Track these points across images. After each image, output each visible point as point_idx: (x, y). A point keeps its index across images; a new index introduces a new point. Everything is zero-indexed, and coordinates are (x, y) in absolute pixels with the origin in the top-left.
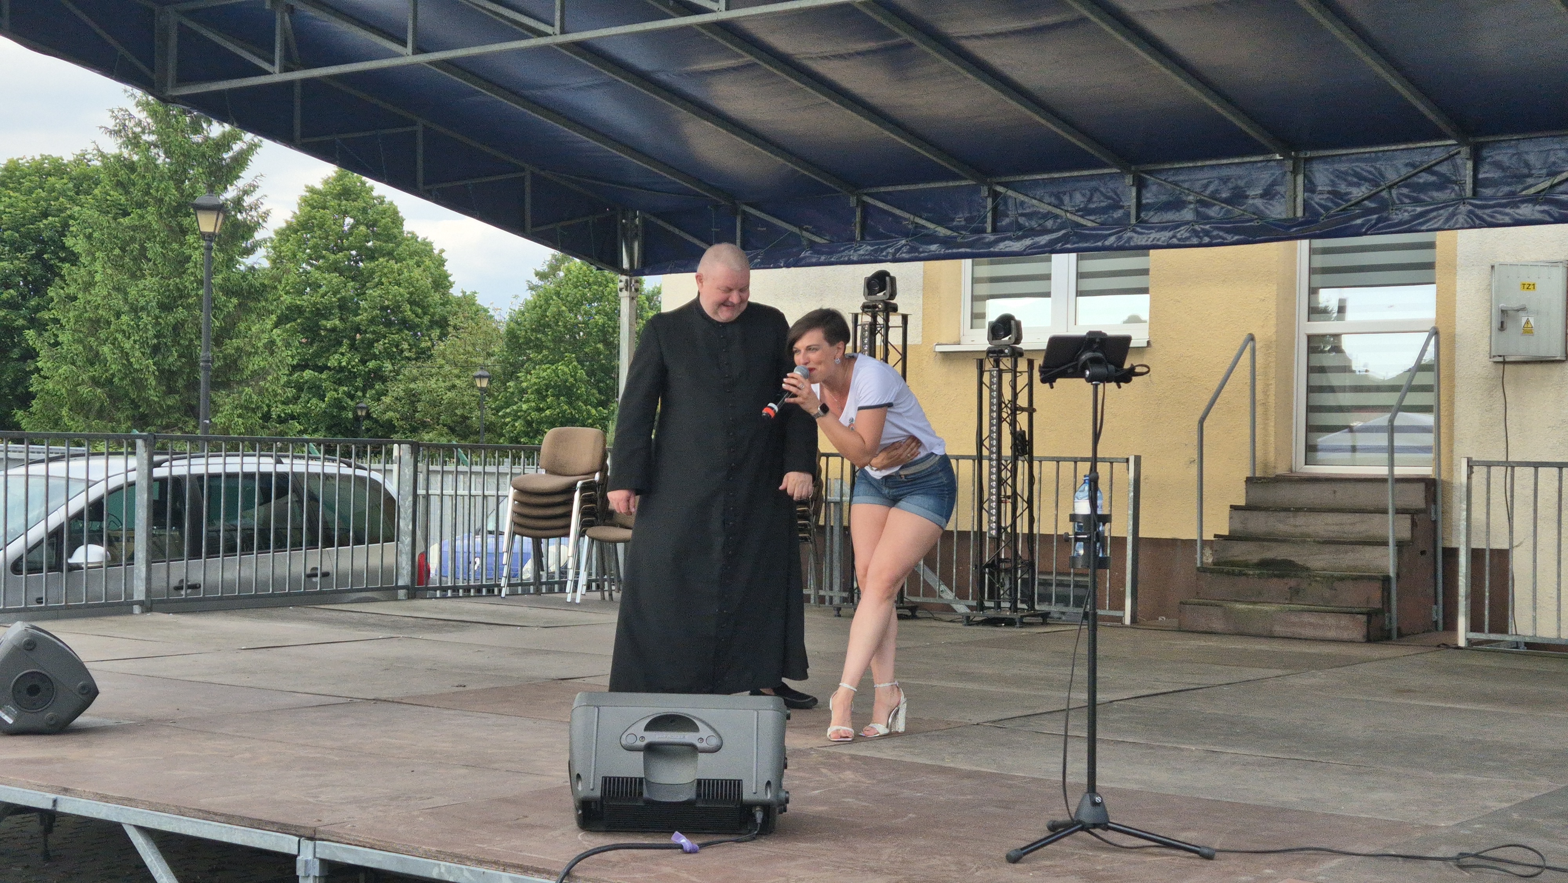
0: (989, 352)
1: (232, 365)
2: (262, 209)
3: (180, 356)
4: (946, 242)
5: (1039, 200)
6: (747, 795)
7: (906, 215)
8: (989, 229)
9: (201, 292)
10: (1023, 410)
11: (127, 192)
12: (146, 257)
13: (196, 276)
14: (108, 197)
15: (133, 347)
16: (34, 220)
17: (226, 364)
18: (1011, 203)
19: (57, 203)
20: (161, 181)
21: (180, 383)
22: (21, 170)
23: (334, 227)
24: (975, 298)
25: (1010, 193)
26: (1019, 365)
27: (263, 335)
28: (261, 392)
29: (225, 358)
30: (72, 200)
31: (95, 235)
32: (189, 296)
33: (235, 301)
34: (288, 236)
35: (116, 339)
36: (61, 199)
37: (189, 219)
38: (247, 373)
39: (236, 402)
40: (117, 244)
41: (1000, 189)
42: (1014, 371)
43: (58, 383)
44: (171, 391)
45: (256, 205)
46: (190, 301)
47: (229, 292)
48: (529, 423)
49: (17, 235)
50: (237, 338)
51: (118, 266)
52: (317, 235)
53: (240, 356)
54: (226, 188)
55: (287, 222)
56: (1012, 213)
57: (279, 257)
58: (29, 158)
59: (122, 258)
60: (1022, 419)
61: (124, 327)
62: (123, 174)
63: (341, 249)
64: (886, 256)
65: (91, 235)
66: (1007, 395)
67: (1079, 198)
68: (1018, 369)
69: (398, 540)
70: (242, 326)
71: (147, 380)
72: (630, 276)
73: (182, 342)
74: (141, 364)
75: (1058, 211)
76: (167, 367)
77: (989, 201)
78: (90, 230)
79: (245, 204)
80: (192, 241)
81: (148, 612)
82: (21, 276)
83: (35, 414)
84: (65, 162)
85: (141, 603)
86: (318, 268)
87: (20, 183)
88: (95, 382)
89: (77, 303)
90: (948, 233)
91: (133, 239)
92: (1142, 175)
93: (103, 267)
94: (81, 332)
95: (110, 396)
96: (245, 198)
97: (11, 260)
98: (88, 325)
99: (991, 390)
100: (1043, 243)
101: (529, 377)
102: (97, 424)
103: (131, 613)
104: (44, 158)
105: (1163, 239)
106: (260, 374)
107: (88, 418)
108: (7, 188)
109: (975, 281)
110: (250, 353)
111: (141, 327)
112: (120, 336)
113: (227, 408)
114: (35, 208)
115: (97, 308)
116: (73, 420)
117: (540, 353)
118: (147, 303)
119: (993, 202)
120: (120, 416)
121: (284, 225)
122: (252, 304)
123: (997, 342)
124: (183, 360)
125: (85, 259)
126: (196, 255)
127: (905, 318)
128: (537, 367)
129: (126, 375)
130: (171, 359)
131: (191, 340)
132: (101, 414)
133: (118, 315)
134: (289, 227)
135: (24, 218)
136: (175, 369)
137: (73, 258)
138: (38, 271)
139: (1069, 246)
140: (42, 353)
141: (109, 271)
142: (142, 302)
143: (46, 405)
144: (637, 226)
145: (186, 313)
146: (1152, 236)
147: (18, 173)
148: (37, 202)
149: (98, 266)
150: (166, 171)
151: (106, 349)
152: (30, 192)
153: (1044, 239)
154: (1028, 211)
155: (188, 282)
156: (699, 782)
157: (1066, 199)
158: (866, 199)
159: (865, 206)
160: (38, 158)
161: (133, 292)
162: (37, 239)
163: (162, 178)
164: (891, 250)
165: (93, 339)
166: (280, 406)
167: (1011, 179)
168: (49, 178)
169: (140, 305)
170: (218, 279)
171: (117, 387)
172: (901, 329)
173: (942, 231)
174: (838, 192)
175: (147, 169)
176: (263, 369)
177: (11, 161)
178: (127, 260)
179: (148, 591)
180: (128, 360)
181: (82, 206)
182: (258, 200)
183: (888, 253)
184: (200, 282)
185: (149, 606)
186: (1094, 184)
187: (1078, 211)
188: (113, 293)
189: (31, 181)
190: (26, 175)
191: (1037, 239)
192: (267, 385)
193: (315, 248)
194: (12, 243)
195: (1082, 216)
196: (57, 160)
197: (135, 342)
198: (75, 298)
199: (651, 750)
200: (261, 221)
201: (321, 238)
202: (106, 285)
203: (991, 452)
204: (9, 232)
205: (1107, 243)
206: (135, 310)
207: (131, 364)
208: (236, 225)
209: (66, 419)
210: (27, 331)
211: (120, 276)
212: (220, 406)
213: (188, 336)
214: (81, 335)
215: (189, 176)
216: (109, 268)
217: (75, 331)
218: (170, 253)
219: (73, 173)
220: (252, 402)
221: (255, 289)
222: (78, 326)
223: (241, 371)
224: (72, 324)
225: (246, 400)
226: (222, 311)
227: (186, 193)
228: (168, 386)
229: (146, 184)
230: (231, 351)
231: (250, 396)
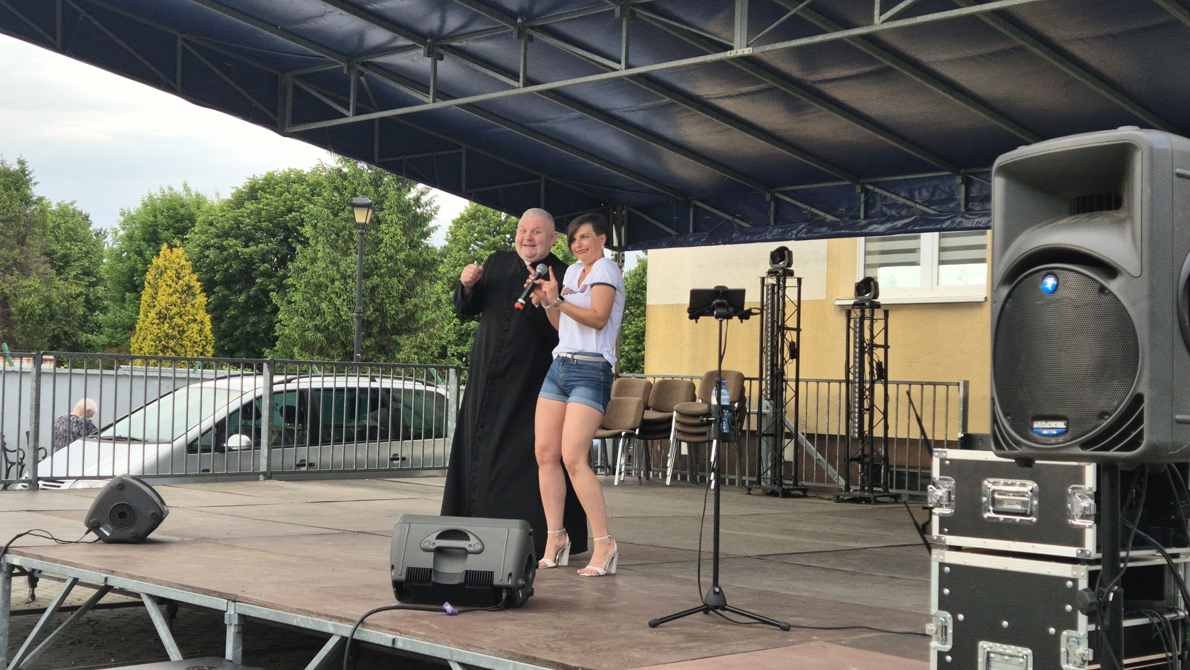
0: (855, 304)
1: (411, 316)
3: (375, 310)
4: (832, 226)
5: (896, 195)
7: (806, 207)
8: (862, 216)
9: (389, 265)
10: (879, 346)
11: (341, 195)
12: (353, 240)
13: (387, 254)
14: (333, 198)
15: (342, 304)
16: (283, 214)
17: (407, 316)
18: (878, 199)
19: (298, 202)
20: (364, 186)
21: (375, 330)
22: (276, 180)
24: (867, 266)
25: (877, 190)
26: (875, 313)
27: (432, 296)
28: (431, 337)
29: (406, 312)
30: (309, 200)
31: (319, 225)
32: (381, 267)
33: (413, 271)
34: (461, 224)
35: (331, 298)
36: (301, 200)
37: (382, 213)
38: (422, 322)
39: (413, 344)
40: (333, 231)
41: (870, 187)
42: (873, 319)
43: (292, 329)
44: (369, 335)
45: (430, 202)
46: (382, 271)
47: (410, 265)
49: (271, 225)
50: (415, 297)
51: (333, 246)
53: (416, 310)
56: (878, 206)
58: (281, 171)
59: (337, 241)
60: (879, 353)
61: (337, 290)
62: (338, 182)
63: (498, 234)
64: (788, 236)
65: (316, 224)
66: (867, 336)
67: (925, 194)
68: (876, 317)
70: (419, 289)
71: (352, 327)
72: (618, 251)
73: (376, 300)
74: (347, 316)
75: (909, 203)
76: (366, 318)
77: (862, 196)
78: (316, 221)
79: (422, 202)
80: (384, 228)
81: (268, 479)
82: (273, 254)
83: (277, 351)
84: (305, 173)
85: (264, 474)
87: (274, 189)
88: (317, 328)
89: (307, 273)
90: (834, 219)
91: (344, 228)
92: (968, 176)
93: (324, 247)
94: (309, 293)
95: (327, 339)
97: (267, 243)
98: (313, 288)
99: (856, 332)
100: (899, 225)
102: (318, 359)
103: (258, 479)
104: (291, 171)
106: (432, 323)
107: (312, 355)
108: (265, 192)
109: (867, 253)
110: (424, 309)
111: (348, 290)
112: (333, 296)
113: (407, 347)
114: (283, 206)
115: (320, 276)
116: (301, 355)
118: (353, 273)
119: (865, 195)
120: (333, 353)
122: (426, 273)
123: (860, 298)
124: (377, 313)
125: (312, 242)
126: (387, 238)
127: (800, 280)
129: (338, 324)
130: (369, 313)
131: (383, 299)
132: (321, 351)
133: (333, 281)
134: (461, 218)
135: (276, 213)
136: (371, 320)
137: (304, 241)
138: (285, 250)
139: (917, 228)
140: (282, 308)
141: (327, 250)
142: (349, 272)
143: (285, 345)
144: (623, 216)
145: (379, 280)
146: (976, 220)
147: (272, 182)
148: (285, 202)
149: (320, 247)
150: (367, 179)
151: (324, 305)
152: (281, 194)
153: (899, 223)
154: (889, 203)
155: (381, 258)
157: (916, 195)
158: (778, 195)
159: (776, 200)
160: (287, 170)
161: (343, 265)
162: (286, 228)
163: (365, 184)
164: (795, 230)
165: (316, 298)
167: (879, 180)
168: (294, 185)
169: (348, 274)
170: (402, 256)
171: (333, 332)
172: (796, 288)
173: (830, 218)
174: (759, 192)
175: (354, 178)
176: (433, 320)
177: (269, 173)
178: (340, 242)
179: (269, 465)
180: (339, 313)
181: (315, 205)
183: (792, 234)
184: (390, 258)
185: (269, 475)
186: (936, 182)
187: (924, 203)
188: (330, 266)
189: (281, 187)
190: (278, 183)
191: (896, 223)
192: (435, 331)
193: (480, 233)
194: (268, 231)
195: (927, 207)
196: (299, 172)
197: (344, 300)
198: (305, 269)
200: (435, 214)
201: (484, 226)
202: (325, 260)
203: (855, 377)
204: (266, 223)
205: (945, 227)
206: (344, 277)
207: (341, 316)
209: (297, 355)
210: (272, 293)
211: (335, 254)
212: (402, 346)
213: (380, 296)
214: (309, 296)
215: (384, 183)
216: (328, 248)
217: (305, 293)
218: (369, 237)
219: (310, 181)
220: (424, 344)
221: (428, 262)
222: (307, 289)
223: (417, 321)
224: (303, 287)
225: (420, 342)
226: (404, 278)
227: (381, 194)
228: (367, 332)
229: (354, 188)
230: (410, 307)
231: (423, 339)
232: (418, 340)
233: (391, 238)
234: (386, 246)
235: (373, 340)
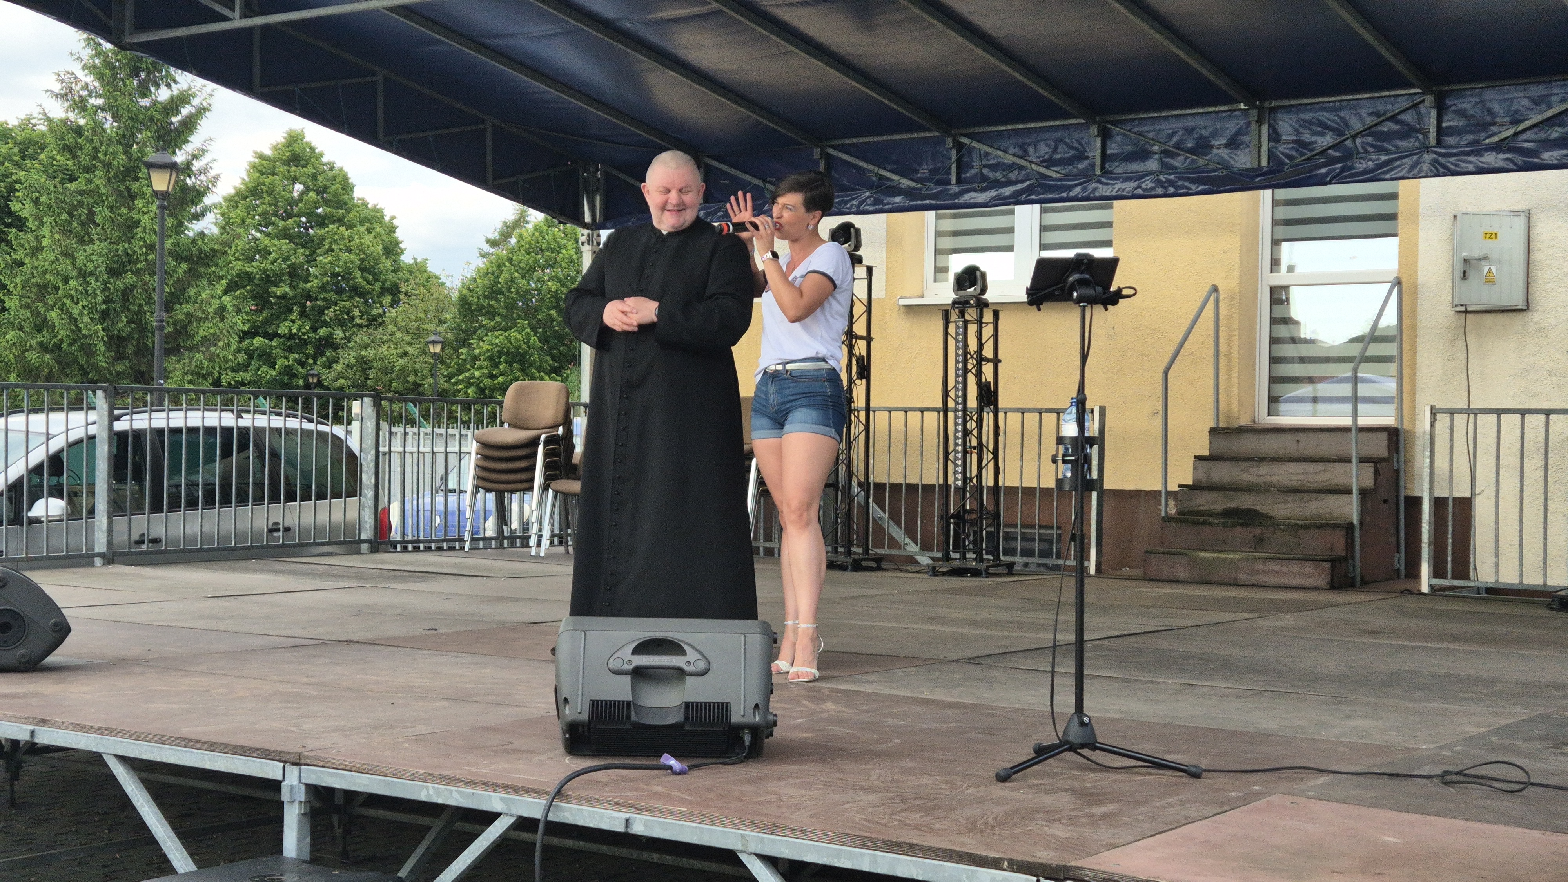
0: (955, 302)
1: (182, 330)
2: (212, 173)
3: (130, 322)
4: (910, 193)
5: (1004, 151)
6: (736, 717)
7: (871, 167)
8: (954, 181)
9: (150, 257)
10: (988, 360)
11: (74, 157)
12: (94, 222)
13: (145, 241)
14: (55, 162)
15: (81, 313)
17: (177, 330)
18: (975, 156)
20: (109, 145)
21: (130, 349)
23: (283, 193)
24: (938, 252)
25: (975, 144)
26: (984, 316)
27: (214, 301)
28: (212, 358)
29: (175, 324)
30: (18, 165)
31: (42, 199)
32: (137, 261)
33: (184, 266)
34: (236, 202)
35: (64, 304)
36: (6, 164)
37: (138, 184)
38: (198, 338)
39: (187, 368)
40: (64, 209)
41: (964, 140)
42: (980, 322)
44: (120, 357)
45: (206, 169)
46: (139, 266)
47: (179, 258)
48: (482, 391)
50: (187, 303)
51: (66, 231)
52: (266, 201)
53: (190, 322)
54: (174, 152)
55: (235, 188)
56: (976, 163)
57: (228, 223)
59: (70, 223)
60: (988, 370)
61: (73, 293)
62: (70, 139)
63: (290, 216)
64: (850, 208)
65: (37, 199)
66: (973, 345)
67: (1043, 149)
68: (984, 320)
69: (360, 495)
70: (192, 291)
71: (96, 345)
72: (592, 230)
73: (131, 307)
74: (90, 330)
75: (1022, 162)
76: (116, 333)
77: (954, 152)
78: (37, 195)
79: (194, 169)
80: (141, 205)
81: (109, 564)
84: (10, 126)
85: (102, 555)
86: (268, 235)
88: (43, 347)
89: (24, 269)
90: (913, 184)
91: (81, 204)
92: (1109, 126)
93: (51, 232)
94: (28, 297)
95: (59, 362)
96: (194, 162)
98: (35, 290)
99: (957, 341)
100: (1007, 194)
101: (481, 344)
103: (92, 565)
105: (1128, 189)
106: (211, 340)
109: (938, 234)
110: (201, 319)
111: (90, 292)
112: (68, 302)
115: (45, 273)
117: (492, 320)
118: (96, 268)
119: (958, 153)
121: (232, 191)
122: (201, 270)
123: (962, 293)
124: (133, 326)
125: (32, 224)
126: (145, 220)
127: (870, 270)
128: (490, 334)
129: (75, 341)
131: (140, 306)
132: (49, 380)
133: (66, 280)
134: (238, 193)
136: (124, 335)
137: (20, 223)
139: (1033, 197)
141: (57, 236)
142: (90, 267)
144: (598, 180)
145: (135, 278)
146: (1117, 186)
149: (45, 231)
150: (114, 134)
151: (54, 314)
153: (1007, 191)
154: (992, 162)
155: (137, 246)
156: (687, 704)
157: (1031, 150)
158: (831, 151)
159: (828, 158)
161: (81, 257)
163: (110, 142)
164: (855, 202)
165: (40, 304)
166: (230, 373)
167: (977, 129)
169: (88, 270)
170: (167, 244)
171: (66, 354)
172: (865, 282)
173: (905, 183)
174: (801, 144)
175: (94, 132)
176: (214, 335)
178: (75, 224)
179: (110, 543)
180: (77, 326)
181: (28, 171)
182: (207, 165)
183: (853, 205)
184: (151, 247)
185: (110, 558)
186: (1058, 134)
187: (1042, 162)
188: (61, 258)
191: (1001, 191)
192: (218, 351)
193: (264, 214)
195: (1046, 167)
197: (83, 307)
198: (21, 264)
199: (639, 674)
200: (210, 186)
201: (270, 205)
202: (53, 250)
203: (957, 403)
205: (1072, 194)
206: (83, 275)
207: (79, 329)
208: (185, 189)
211: (68, 241)
212: (170, 372)
213: (138, 301)
214: (29, 301)
215: (138, 140)
216: (57, 232)
217: (22, 296)
218: (119, 218)
219: (19, 138)
220: (203, 368)
221: (205, 254)
222: (24, 292)
223: (191, 336)
224: (19, 289)
225: (196, 366)
226: (171, 276)
227: (135, 156)
228: (117, 352)
229: (94, 148)
230: (181, 317)
231: (201, 362)
232: (194, 364)
233: (152, 219)
234: (145, 231)
235: (127, 362)
